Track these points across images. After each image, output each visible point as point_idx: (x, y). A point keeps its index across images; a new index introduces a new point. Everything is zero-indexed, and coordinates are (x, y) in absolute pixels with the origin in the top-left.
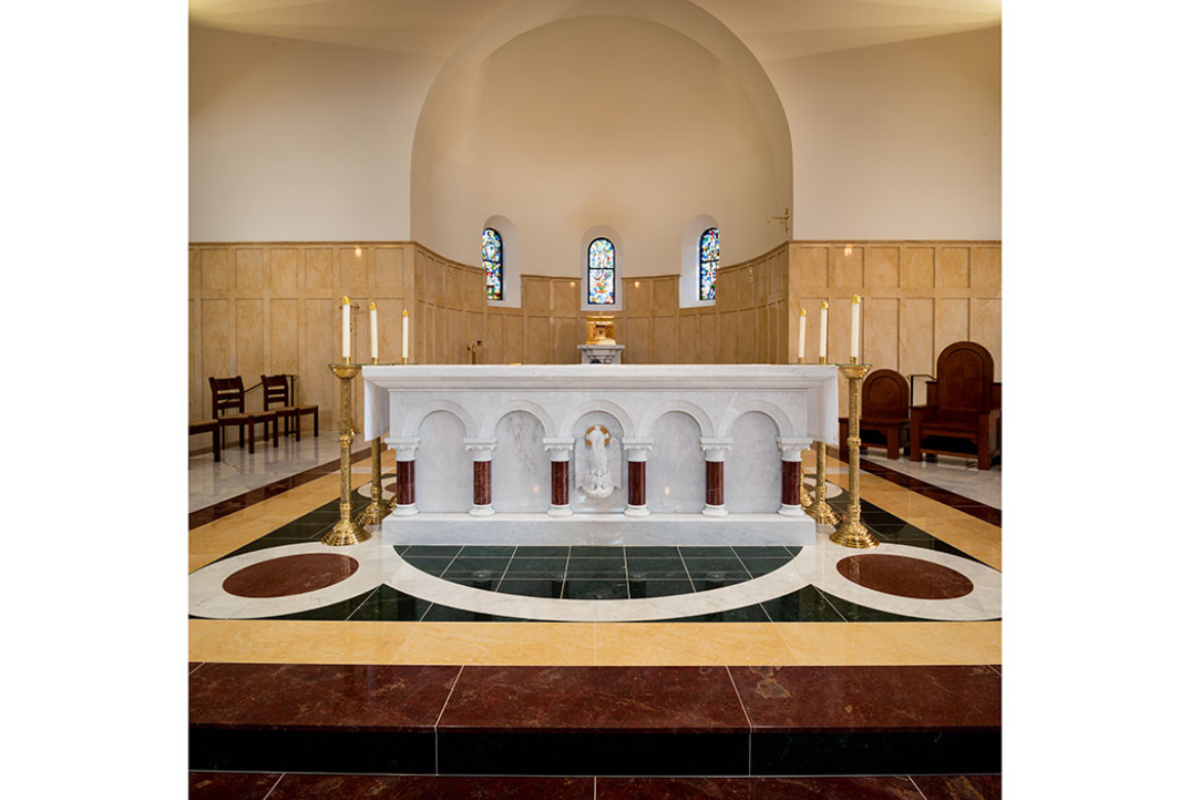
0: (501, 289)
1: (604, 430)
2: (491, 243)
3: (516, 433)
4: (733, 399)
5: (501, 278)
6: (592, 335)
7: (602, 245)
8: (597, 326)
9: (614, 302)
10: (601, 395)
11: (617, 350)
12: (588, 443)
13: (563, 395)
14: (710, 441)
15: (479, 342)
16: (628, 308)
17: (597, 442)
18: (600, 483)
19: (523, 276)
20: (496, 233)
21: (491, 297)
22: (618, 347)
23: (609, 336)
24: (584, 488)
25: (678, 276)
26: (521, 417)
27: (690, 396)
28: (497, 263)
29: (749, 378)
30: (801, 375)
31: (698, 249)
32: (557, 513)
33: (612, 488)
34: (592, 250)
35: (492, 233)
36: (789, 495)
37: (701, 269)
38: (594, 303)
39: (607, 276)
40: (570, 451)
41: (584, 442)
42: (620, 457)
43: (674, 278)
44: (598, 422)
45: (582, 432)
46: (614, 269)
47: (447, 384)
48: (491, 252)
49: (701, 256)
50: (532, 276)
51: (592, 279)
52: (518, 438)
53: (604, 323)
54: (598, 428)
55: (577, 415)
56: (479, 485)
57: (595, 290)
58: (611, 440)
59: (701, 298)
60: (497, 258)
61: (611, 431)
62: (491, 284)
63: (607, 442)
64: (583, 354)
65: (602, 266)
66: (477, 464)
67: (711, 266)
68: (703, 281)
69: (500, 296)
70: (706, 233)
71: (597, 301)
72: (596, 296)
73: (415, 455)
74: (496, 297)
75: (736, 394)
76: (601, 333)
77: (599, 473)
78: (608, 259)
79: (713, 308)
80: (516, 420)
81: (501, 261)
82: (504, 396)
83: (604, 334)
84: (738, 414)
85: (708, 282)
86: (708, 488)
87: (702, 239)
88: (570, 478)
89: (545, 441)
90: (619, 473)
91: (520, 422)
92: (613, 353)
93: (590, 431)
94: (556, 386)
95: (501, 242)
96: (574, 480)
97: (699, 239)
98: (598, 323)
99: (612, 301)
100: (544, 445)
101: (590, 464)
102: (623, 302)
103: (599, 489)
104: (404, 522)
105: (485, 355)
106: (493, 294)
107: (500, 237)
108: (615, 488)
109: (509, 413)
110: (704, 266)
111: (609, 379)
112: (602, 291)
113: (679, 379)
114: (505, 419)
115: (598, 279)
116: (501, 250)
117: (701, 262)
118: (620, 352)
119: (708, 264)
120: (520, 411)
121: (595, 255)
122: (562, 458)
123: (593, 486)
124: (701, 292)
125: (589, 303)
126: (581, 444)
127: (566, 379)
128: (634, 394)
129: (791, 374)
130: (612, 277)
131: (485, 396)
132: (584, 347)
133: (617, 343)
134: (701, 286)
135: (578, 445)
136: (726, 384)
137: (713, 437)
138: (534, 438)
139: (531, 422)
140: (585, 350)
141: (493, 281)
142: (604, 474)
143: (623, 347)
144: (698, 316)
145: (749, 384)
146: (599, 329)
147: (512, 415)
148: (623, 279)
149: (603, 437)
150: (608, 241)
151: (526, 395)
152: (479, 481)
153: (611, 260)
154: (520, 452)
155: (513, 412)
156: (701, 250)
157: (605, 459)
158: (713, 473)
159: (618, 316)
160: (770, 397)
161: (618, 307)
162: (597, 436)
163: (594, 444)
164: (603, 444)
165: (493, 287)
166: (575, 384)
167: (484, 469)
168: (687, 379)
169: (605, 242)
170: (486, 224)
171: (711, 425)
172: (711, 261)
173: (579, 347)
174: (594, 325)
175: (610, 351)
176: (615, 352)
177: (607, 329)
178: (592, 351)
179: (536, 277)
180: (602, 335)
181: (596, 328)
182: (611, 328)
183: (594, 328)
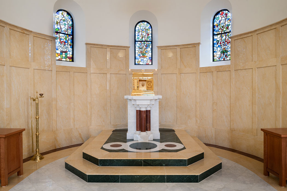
0: (73, 54)
2: (64, 20)
5: (72, 47)
6: (136, 88)
7: (144, 25)
8: (140, 81)
9: (152, 64)
11: (156, 100)
15: (41, 95)
16: (162, 67)
19: (87, 44)
20: (69, 14)
21: (64, 60)
22: (156, 97)
23: (149, 88)
25: (199, 44)
28: (70, 35)
31: (212, 26)
34: (137, 29)
35: (65, 13)
37: (214, 40)
38: (139, 64)
39: (147, 46)
43: (196, 45)
46: (152, 42)
48: (64, 27)
49: (213, 30)
50: (94, 44)
53: (145, 78)
57: (140, 56)
59: (214, 60)
60: (70, 32)
62: (64, 50)
64: (129, 102)
65: (144, 39)
67: (222, 37)
68: (215, 48)
69: (72, 59)
70: (217, 13)
71: (141, 63)
72: (140, 60)
74: (68, 60)
78: (148, 35)
79: (229, 66)
81: (73, 34)
85: (219, 49)
87: (214, 18)
92: (153, 102)
95: (72, 20)
97: (212, 18)
98: (141, 78)
99: (150, 63)
102: (158, 63)
105: (54, 103)
106: (66, 57)
107: (71, 17)
110: (215, 37)
112: (144, 56)
115: (142, 48)
116: (73, 26)
117: (214, 35)
118: (158, 102)
119: (219, 36)
121: (139, 32)
124: (214, 56)
125: (135, 64)
130: (151, 47)
133: (155, 94)
134: (213, 52)
140: (130, 100)
141: (66, 48)
143: (160, 97)
144: (215, 73)
146: (141, 82)
148: (158, 47)
150: (148, 23)
153: (150, 35)
156: (214, 27)
159: (155, 73)
165: (66, 52)
169: (146, 23)
172: (221, 34)
173: (126, 97)
174: (138, 80)
175: (150, 101)
176: (154, 101)
177: (148, 83)
178: (136, 101)
179: (97, 45)
180: (144, 87)
181: (140, 82)
182: (151, 82)
183: (138, 82)
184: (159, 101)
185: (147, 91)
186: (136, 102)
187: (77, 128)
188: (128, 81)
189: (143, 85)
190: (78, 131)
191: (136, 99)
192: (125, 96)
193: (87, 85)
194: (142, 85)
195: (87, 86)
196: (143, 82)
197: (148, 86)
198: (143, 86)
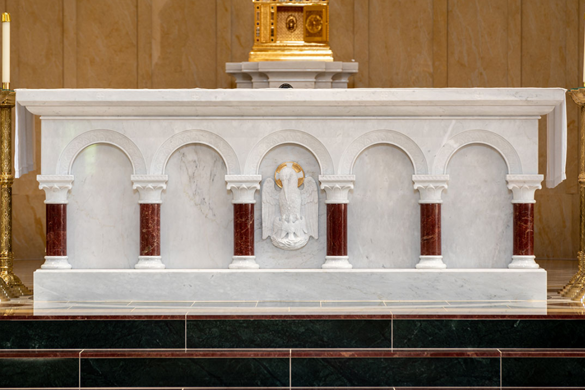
1: (297, 167)
3: (190, 171)
4: (450, 129)
6: (265, 33)
8: (281, 9)
10: (293, 124)
11: (339, 76)
12: (278, 184)
13: (248, 124)
14: (422, 177)
17: (289, 180)
18: (293, 229)
22: (339, 67)
23: (312, 36)
24: (274, 236)
26: (196, 152)
27: (399, 126)
29: (465, 103)
30: (524, 99)
32: (241, 264)
33: (307, 237)
36: (521, 245)
40: (257, 191)
41: (273, 183)
42: (316, 200)
44: (289, 158)
45: (270, 170)
47: (113, 110)
52: (192, 178)
54: (290, 165)
55: (264, 149)
56: (148, 233)
58: (306, 180)
61: (306, 169)
63: (301, 182)
66: (143, 206)
73: (68, 198)
75: (454, 122)
76: (291, 28)
77: (291, 218)
80: (191, 156)
82: (178, 126)
83: (299, 31)
84: (456, 146)
86: (423, 235)
88: (256, 226)
89: (227, 178)
90: (316, 219)
91: (196, 158)
93: (279, 168)
94: (242, 113)
96: (261, 228)
100: (226, 183)
101: (280, 208)
103: (291, 237)
104: (60, 274)
108: (311, 237)
109: (182, 147)
111: (304, 103)
113: (383, 104)
114: (177, 153)
120: (195, 144)
122: (247, 199)
123: (284, 234)
126: (269, 186)
127: (254, 104)
128: (333, 124)
129: (513, 98)
131: (155, 126)
132: (245, 67)
133: (336, 58)
135: (265, 184)
136: (440, 110)
137: (426, 173)
138: (213, 175)
139: (210, 157)
140: (248, 76)
142: (297, 219)
143: (353, 67)
145: (466, 110)
146: (284, 15)
147: (185, 149)
149: (296, 175)
151: (205, 125)
152: (148, 227)
154: (194, 195)
155: (187, 145)
157: (299, 201)
158: (428, 216)
160: (494, 126)
162: (288, 173)
163: (285, 183)
164: (296, 185)
166: (264, 110)
167: (153, 213)
168: (393, 104)
171: (424, 160)
173: (230, 67)
174: (275, 9)
175: (316, 78)
176: (331, 80)
177: (310, 18)
178: (268, 78)
180: (296, 32)
181: (280, 14)
182: (320, 13)
183: (272, 14)
184: (348, 81)
185: (306, 46)
186: (269, 80)
187: (27, 196)
188: (226, 10)
189: (291, 24)
190: (32, 208)
191: (268, 72)
192: (227, 64)
193: (63, 25)
194: (288, 24)
195: (63, 32)
196: (290, 14)
197: (308, 28)
198: (290, 28)
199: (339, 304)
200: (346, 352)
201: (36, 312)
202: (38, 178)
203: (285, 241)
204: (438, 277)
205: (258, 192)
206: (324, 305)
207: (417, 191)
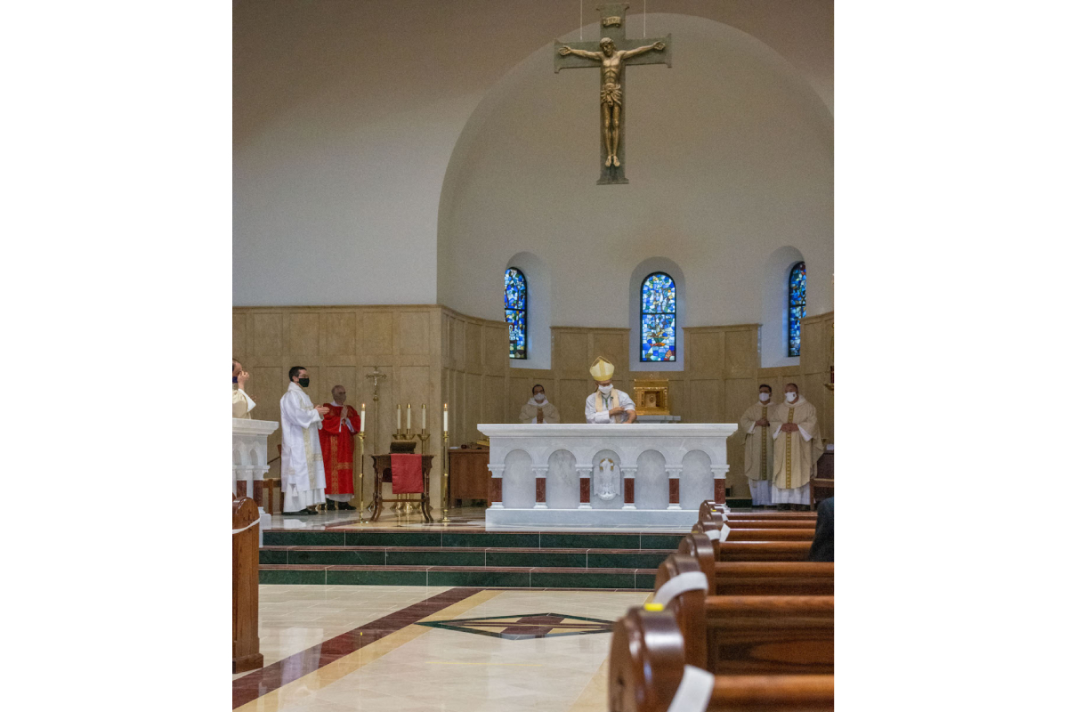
0: (526, 345)
1: (611, 461)
2: (513, 285)
3: (560, 462)
4: (683, 443)
5: (525, 332)
7: (659, 282)
8: (648, 392)
9: (674, 360)
10: (608, 441)
12: (601, 468)
13: (586, 440)
14: (669, 466)
16: (691, 368)
17: (606, 468)
18: (608, 491)
19: (553, 328)
20: (520, 272)
21: (512, 356)
24: (599, 494)
25: (759, 326)
26: (563, 453)
27: (658, 441)
28: (520, 311)
30: (718, 429)
31: (787, 288)
33: (615, 494)
34: (645, 288)
35: (514, 273)
37: (790, 315)
38: (648, 360)
39: (666, 324)
41: (599, 469)
42: (619, 477)
43: (754, 329)
44: (606, 457)
45: (597, 462)
46: (675, 314)
48: (513, 297)
49: (790, 298)
50: (566, 328)
51: (645, 326)
52: (561, 466)
53: (656, 388)
54: (607, 460)
55: (595, 452)
56: (540, 491)
58: (614, 467)
59: (790, 354)
60: (521, 304)
61: (615, 461)
62: (512, 338)
63: (612, 468)
65: (659, 310)
66: (538, 479)
67: (803, 310)
68: (793, 331)
69: (524, 354)
70: (796, 267)
71: (653, 358)
72: (651, 351)
73: (503, 475)
74: (519, 356)
75: (685, 440)
76: (651, 401)
77: (607, 485)
78: (668, 300)
79: (797, 368)
80: (560, 455)
81: (525, 309)
82: (553, 441)
83: (655, 402)
84: (686, 451)
85: (799, 332)
86: (671, 494)
87: (791, 274)
88: (591, 489)
89: (576, 466)
90: (619, 485)
91: (563, 456)
93: (602, 461)
94: (583, 435)
95: (525, 283)
96: (593, 490)
98: (648, 388)
99: (672, 358)
100: (576, 469)
101: (601, 480)
102: (686, 361)
103: (607, 494)
104: (499, 511)
106: (516, 351)
107: (524, 277)
108: (617, 493)
109: (556, 451)
110: (793, 310)
114: (553, 455)
115: (655, 328)
116: (524, 295)
117: (790, 306)
119: (798, 309)
120: (562, 450)
121: (649, 296)
122: (586, 476)
123: (604, 493)
124: (790, 346)
125: (642, 360)
126: (597, 469)
127: (588, 431)
128: (627, 441)
129: (713, 428)
130: (673, 325)
131: (542, 442)
134: (790, 338)
135: (595, 469)
136: (678, 434)
137: (671, 464)
138: (570, 465)
139: (568, 456)
141: (515, 334)
142: (610, 485)
144: (780, 378)
145: (691, 434)
148: (687, 328)
149: (610, 465)
150: (668, 276)
151: (565, 441)
152: (540, 489)
153: (673, 302)
155: (558, 451)
156: (790, 290)
157: (611, 477)
158: (674, 485)
159: (677, 379)
160: (705, 442)
161: (679, 367)
162: (606, 464)
163: (604, 468)
164: (610, 470)
165: (514, 342)
167: (543, 483)
169: (663, 277)
170: (510, 262)
171: (670, 458)
174: (644, 392)
179: (571, 328)
180: (653, 404)
181: (647, 394)
183: (642, 394)
189: (652, 399)
194: (650, 399)
196: (651, 394)
199: (630, 527)
200: (615, 551)
201: (487, 529)
202: (488, 465)
203: (604, 496)
204: (677, 514)
205: (592, 473)
206: (620, 527)
207: (668, 472)
